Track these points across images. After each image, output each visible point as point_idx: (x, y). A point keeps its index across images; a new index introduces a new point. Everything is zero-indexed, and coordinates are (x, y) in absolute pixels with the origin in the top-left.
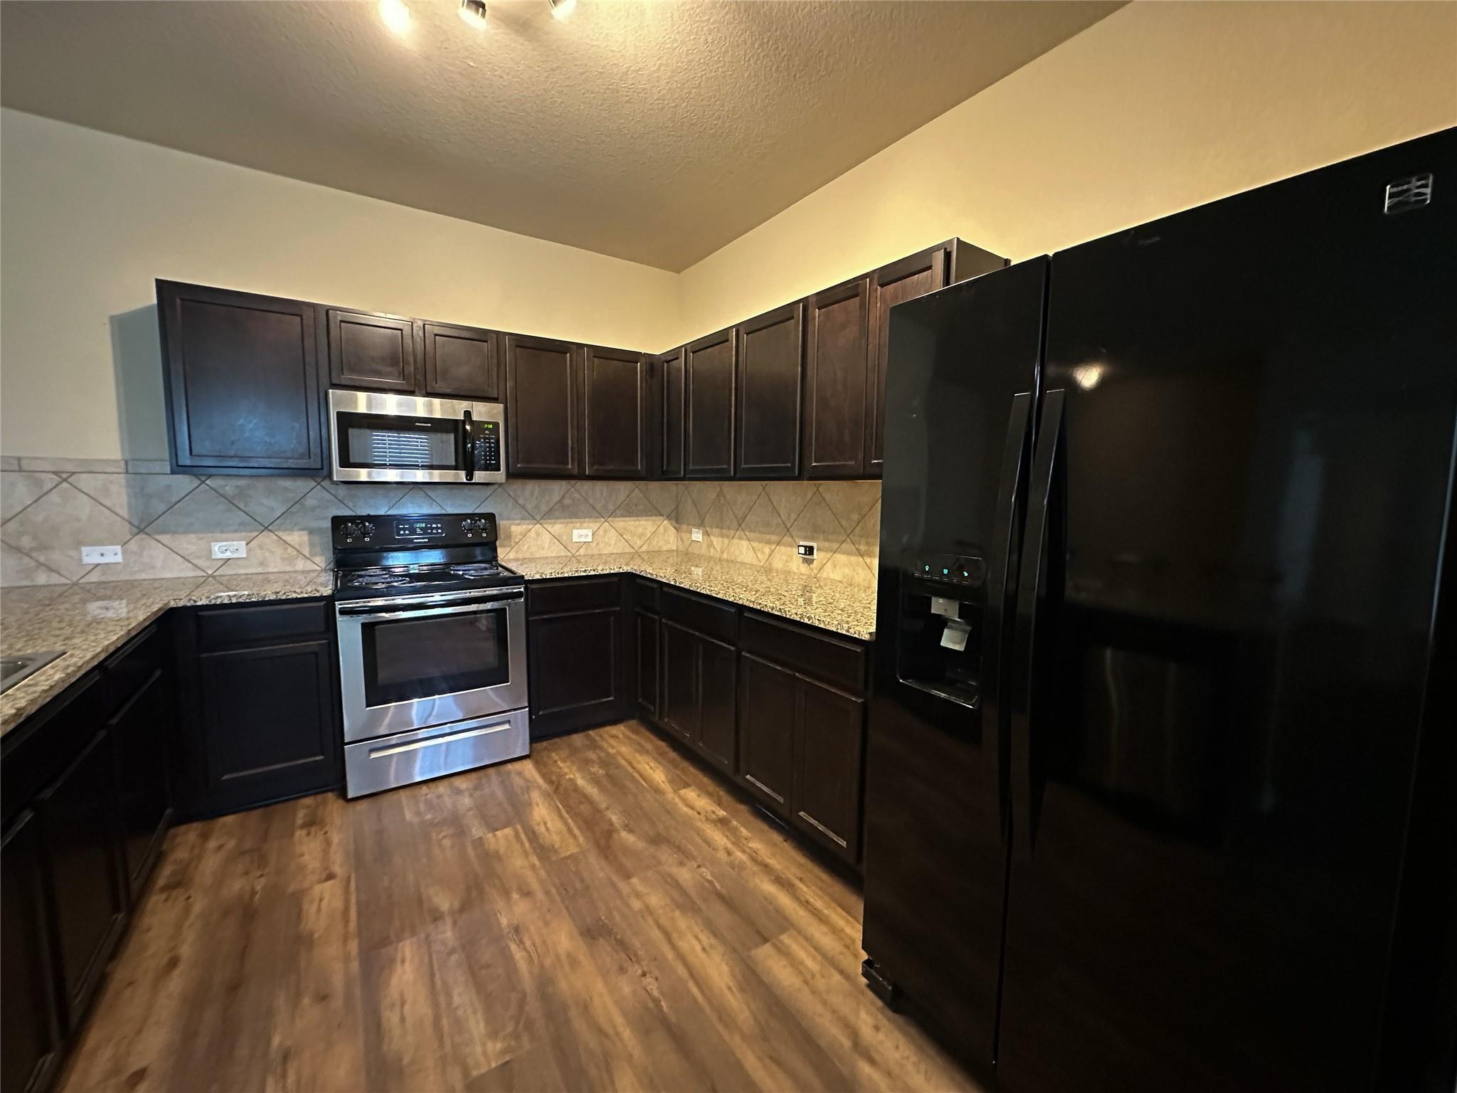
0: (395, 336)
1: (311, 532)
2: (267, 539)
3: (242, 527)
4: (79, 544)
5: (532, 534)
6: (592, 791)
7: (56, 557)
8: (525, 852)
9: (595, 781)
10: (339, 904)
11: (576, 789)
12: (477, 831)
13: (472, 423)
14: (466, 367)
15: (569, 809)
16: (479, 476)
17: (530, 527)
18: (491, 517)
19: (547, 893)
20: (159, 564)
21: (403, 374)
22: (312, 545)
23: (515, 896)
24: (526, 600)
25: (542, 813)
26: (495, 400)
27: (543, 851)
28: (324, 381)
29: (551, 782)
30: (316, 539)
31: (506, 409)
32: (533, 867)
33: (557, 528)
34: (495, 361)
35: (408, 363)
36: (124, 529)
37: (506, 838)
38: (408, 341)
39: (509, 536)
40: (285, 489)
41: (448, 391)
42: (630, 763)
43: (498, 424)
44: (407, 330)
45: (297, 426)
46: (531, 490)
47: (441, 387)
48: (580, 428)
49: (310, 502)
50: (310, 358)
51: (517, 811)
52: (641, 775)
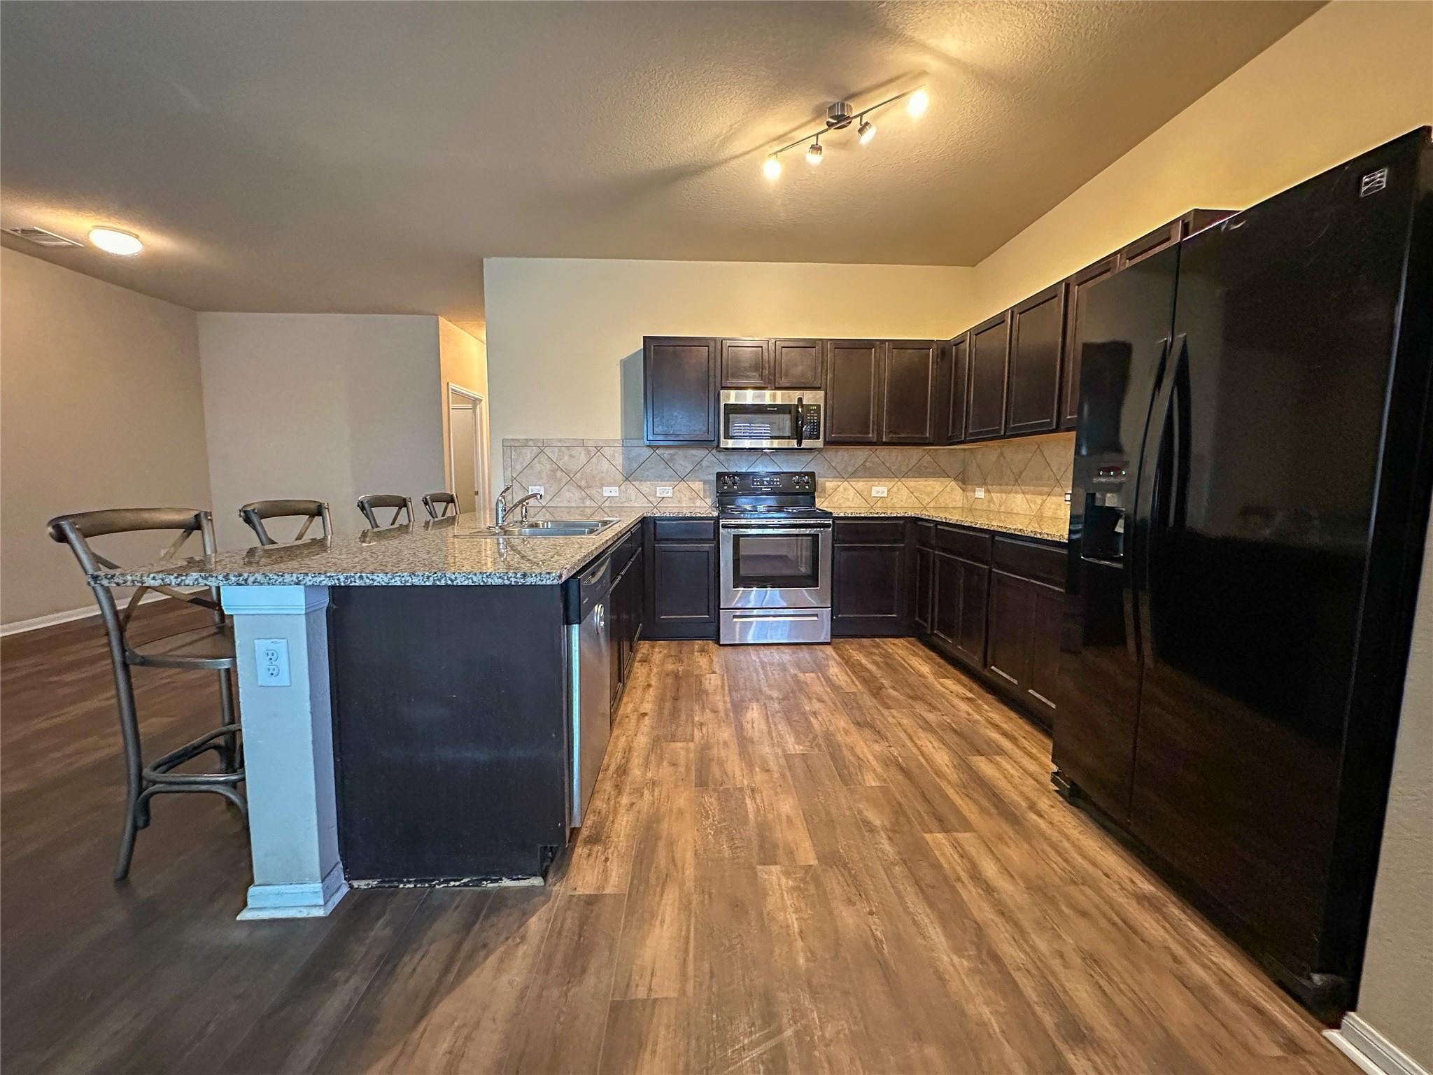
0: (757, 352)
1: (705, 482)
2: (682, 485)
3: (670, 478)
4: (602, 485)
5: (841, 489)
6: (873, 668)
7: (594, 492)
8: (823, 685)
9: (876, 663)
10: (719, 683)
11: (860, 664)
12: (793, 671)
13: (803, 406)
14: (800, 367)
15: (854, 673)
16: (806, 443)
17: (840, 483)
18: (812, 475)
19: (834, 703)
20: (633, 498)
21: (761, 377)
22: (705, 491)
23: (815, 700)
24: (833, 530)
25: (835, 671)
26: (819, 389)
27: (835, 688)
28: (718, 385)
29: (843, 658)
30: (707, 487)
31: (826, 394)
32: (827, 692)
33: (860, 484)
34: (820, 360)
35: (765, 369)
36: (620, 477)
37: (812, 678)
38: (766, 354)
39: (824, 490)
40: (694, 456)
41: (788, 385)
42: (903, 659)
43: (820, 405)
44: (765, 346)
45: (703, 414)
46: (842, 456)
47: (784, 382)
48: (880, 406)
49: (704, 463)
50: (711, 373)
51: (820, 668)
52: (911, 667)
